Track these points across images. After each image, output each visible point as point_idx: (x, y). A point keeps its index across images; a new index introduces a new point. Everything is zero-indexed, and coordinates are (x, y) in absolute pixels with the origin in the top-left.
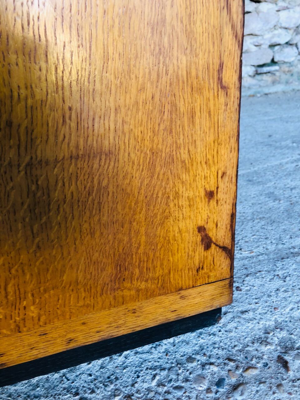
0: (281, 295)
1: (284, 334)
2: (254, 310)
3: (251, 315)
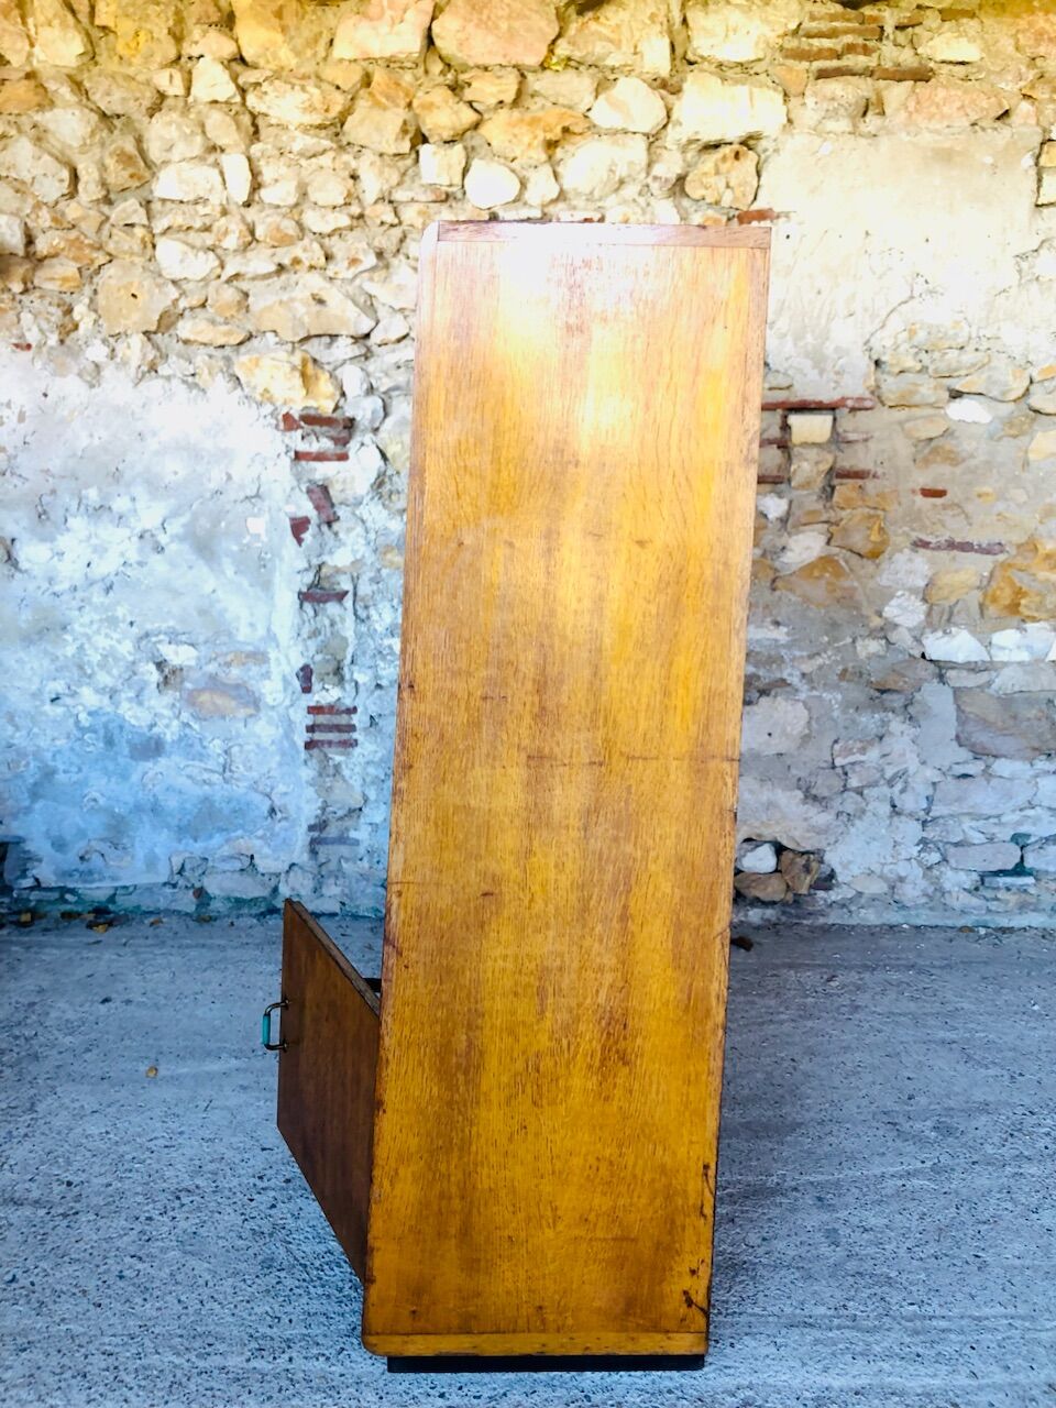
0: (768, 1361)
1: (751, 1393)
2: (737, 1368)
3: (732, 1371)
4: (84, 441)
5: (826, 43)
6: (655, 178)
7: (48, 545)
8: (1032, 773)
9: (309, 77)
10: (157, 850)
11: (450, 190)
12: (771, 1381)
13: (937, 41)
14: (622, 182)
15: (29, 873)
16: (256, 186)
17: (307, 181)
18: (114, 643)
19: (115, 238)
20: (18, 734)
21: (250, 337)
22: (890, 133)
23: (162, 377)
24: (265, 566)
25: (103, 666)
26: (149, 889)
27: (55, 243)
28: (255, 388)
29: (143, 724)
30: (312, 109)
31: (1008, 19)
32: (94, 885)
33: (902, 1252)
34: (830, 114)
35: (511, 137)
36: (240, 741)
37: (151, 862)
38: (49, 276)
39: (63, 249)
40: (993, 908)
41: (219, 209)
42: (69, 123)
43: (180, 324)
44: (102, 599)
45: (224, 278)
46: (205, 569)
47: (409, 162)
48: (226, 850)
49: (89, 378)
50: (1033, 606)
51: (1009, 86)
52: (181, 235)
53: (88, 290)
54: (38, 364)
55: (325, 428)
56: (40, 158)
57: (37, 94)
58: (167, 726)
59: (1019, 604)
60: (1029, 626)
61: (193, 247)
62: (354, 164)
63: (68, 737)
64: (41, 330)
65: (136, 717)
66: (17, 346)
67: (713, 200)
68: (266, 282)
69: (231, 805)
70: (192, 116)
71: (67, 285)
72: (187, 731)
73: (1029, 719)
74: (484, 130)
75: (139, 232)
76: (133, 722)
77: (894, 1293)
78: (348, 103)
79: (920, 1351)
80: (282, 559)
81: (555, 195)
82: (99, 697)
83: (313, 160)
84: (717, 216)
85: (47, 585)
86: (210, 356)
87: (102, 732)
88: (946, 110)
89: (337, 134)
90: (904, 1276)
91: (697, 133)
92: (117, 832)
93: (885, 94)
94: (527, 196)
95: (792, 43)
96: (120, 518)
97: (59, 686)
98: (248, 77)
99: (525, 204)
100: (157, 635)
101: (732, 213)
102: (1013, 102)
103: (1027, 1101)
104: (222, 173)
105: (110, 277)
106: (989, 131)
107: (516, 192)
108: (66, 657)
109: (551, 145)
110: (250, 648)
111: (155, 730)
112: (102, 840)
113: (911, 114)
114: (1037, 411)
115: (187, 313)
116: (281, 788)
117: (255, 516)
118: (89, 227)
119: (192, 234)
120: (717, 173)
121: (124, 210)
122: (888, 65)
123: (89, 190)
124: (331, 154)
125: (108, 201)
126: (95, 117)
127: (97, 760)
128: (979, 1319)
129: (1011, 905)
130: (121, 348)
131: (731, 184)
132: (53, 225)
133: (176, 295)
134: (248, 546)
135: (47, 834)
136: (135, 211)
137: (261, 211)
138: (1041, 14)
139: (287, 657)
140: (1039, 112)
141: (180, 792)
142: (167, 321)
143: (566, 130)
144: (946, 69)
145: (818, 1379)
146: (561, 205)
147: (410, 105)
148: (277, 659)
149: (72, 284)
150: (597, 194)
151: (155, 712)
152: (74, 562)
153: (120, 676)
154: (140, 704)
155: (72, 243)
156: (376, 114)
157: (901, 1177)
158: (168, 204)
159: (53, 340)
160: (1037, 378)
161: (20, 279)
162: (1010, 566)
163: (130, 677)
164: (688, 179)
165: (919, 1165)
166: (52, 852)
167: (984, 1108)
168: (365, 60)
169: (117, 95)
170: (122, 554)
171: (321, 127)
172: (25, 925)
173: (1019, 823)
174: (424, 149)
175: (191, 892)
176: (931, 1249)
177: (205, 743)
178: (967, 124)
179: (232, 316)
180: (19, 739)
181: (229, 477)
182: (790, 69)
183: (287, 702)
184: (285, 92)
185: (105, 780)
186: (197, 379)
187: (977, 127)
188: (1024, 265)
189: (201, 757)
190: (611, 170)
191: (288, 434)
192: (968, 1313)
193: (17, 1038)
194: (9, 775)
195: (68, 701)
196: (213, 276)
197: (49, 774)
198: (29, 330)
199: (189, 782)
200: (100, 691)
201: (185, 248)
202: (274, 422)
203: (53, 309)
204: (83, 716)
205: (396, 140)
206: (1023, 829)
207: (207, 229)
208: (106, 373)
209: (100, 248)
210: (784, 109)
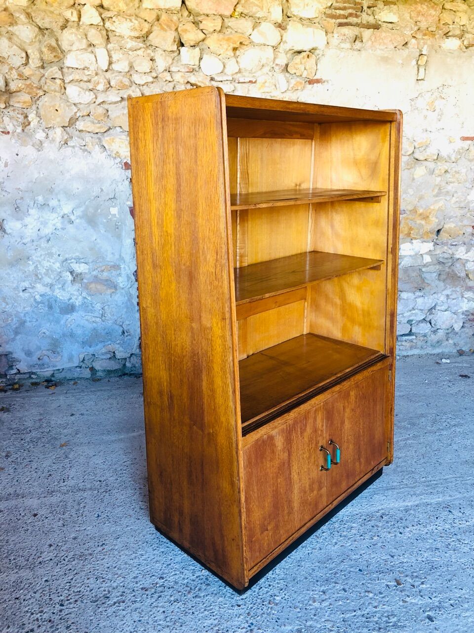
4: (36, 176)
5: (342, 12)
6: (277, 65)
7: (20, 222)
8: (414, 297)
9: (133, 16)
10: (73, 353)
11: (194, 67)
12: (388, 506)
13: (382, 14)
14: (263, 66)
15: (14, 367)
16: (110, 63)
17: (132, 61)
18: (51, 264)
19: (48, 84)
20: (7, 307)
21: (110, 129)
22: (365, 50)
23: (71, 146)
24: (118, 228)
25: (47, 274)
26: (70, 369)
27: (19, 86)
28: (112, 151)
29: (66, 298)
30: (134, 29)
31: (408, 6)
32: (45, 370)
33: (413, 463)
34: (343, 41)
35: (219, 46)
36: (109, 303)
37: (70, 359)
38: (17, 101)
39: (23, 89)
40: (401, 349)
41: (94, 72)
42: (25, 32)
43: (77, 123)
44: (45, 245)
45: (97, 103)
46: (92, 230)
47: (176, 54)
48: (104, 350)
49: (37, 147)
50: (415, 233)
51: (408, 33)
52: (77, 83)
53: (34, 107)
54: (13, 141)
56: (12, 47)
57: (10, 18)
58: (76, 299)
59: (410, 233)
60: (413, 241)
61: (83, 89)
62: (152, 54)
63: (31, 306)
64: (14, 125)
65: (62, 296)
66: (3, 132)
67: (299, 75)
68: (116, 105)
69: (106, 331)
70: (81, 30)
71: (25, 105)
72: (85, 300)
73: (413, 277)
74: (207, 42)
75: (58, 81)
76: (61, 298)
77: (416, 475)
78: (150, 28)
79: (431, 491)
80: (125, 225)
81: (237, 71)
82: (44, 288)
83: (135, 52)
84: (301, 81)
85: (20, 240)
86: (92, 138)
87: (47, 304)
88: (385, 41)
89: (144, 41)
90: (417, 470)
91: (293, 47)
92: (55, 347)
93: (363, 33)
94: (226, 71)
95: (329, 12)
96: (53, 209)
97: (26, 284)
98: (106, 14)
99: (225, 74)
100: (70, 260)
101: (306, 79)
102: (409, 39)
103: (435, 412)
104: (95, 57)
105: (46, 102)
106: (401, 50)
107: (222, 69)
108: (29, 271)
109: (235, 49)
110: (112, 263)
111: (71, 301)
112: (48, 350)
113: (373, 42)
114: (417, 160)
115: (80, 118)
116: (127, 323)
117: (113, 207)
118: (35, 79)
119: (82, 82)
120: (301, 63)
121: (52, 72)
122: (364, 22)
123: (34, 62)
124: (143, 50)
125: (43, 67)
126: (37, 29)
127: (44, 316)
128: (446, 479)
129: (407, 347)
130: (51, 133)
131: (306, 68)
132: (18, 77)
133: (76, 110)
134: (111, 219)
135: (23, 350)
136: (57, 72)
137: (112, 74)
138: (419, 4)
139: (129, 266)
140: (418, 44)
141: (83, 327)
142: (73, 121)
143: (241, 43)
144: (385, 24)
145: (403, 504)
146: (239, 75)
147: (176, 30)
148: (124, 268)
149: (28, 104)
150: (253, 71)
151: (71, 293)
152: (32, 229)
153: (54, 279)
154: (64, 290)
155: (28, 86)
156: (162, 33)
157: (404, 441)
158: (70, 69)
159: (19, 130)
160: (417, 147)
161: (3, 102)
162: (407, 219)
163: (59, 278)
164: (289, 65)
165: (408, 436)
166: (26, 357)
167: (422, 415)
168: (157, 9)
169: (47, 20)
170: (54, 225)
171: (138, 38)
172: (17, 389)
173: (410, 316)
174: (182, 49)
175: (88, 369)
176: (422, 461)
177: (94, 305)
178: (393, 47)
179: (102, 120)
180: (8, 309)
181: (102, 190)
182: (328, 22)
183: (129, 286)
184: (123, 21)
185: (49, 323)
186: (86, 147)
187: (396, 49)
188: (413, 103)
189: (92, 311)
190: (260, 61)
191: (127, 171)
192: (442, 478)
193: (42, 433)
194: (4, 325)
195: (31, 290)
196: (93, 102)
197: (22, 323)
198: (8, 125)
199: (87, 322)
200: (46, 285)
201: (81, 90)
202: (121, 166)
203: (19, 116)
204: (38, 297)
205: (172, 45)
206: (411, 318)
207: (89, 81)
208: (45, 145)
209: (40, 88)
210: (326, 38)
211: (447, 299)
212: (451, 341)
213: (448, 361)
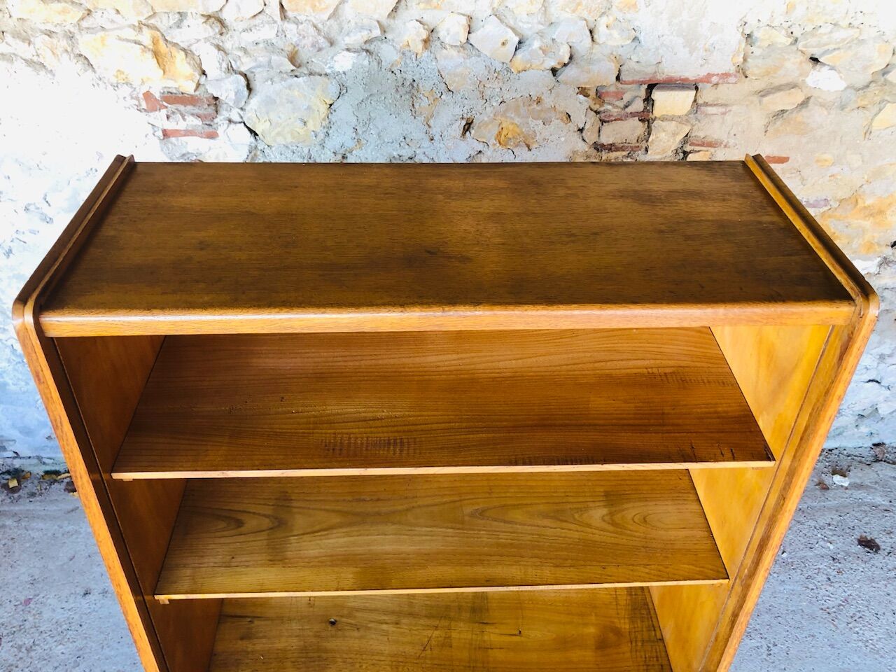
15: (8, 450)
28: (107, 69)
55: (189, 108)
170: (13, 225)
172: (14, 490)
181: (101, 156)
191: (152, 114)
202: (135, 104)
211: (878, 363)
212: (864, 429)
213: (845, 482)
